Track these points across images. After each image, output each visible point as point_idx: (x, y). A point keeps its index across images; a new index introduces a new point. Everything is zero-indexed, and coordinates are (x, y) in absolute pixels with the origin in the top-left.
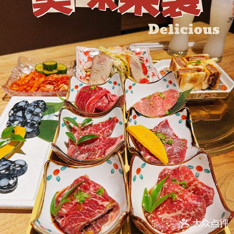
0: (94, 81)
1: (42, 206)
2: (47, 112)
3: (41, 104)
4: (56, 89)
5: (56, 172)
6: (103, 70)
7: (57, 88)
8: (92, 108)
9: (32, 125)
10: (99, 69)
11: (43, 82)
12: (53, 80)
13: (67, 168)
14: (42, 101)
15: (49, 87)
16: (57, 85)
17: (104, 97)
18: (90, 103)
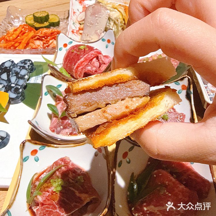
0: (88, 35)
1: (17, 192)
2: (34, 72)
3: (28, 63)
4: (45, 46)
5: (34, 152)
6: (98, 23)
7: (47, 45)
8: (81, 73)
9: (16, 90)
10: (93, 21)
11: (32, 38)
12: (42, 35)
13: (47, 148)
14: (29, 60)
15: (38, 43)
16: (46, 41)
17: (95, 59)
18: (78, 67)
